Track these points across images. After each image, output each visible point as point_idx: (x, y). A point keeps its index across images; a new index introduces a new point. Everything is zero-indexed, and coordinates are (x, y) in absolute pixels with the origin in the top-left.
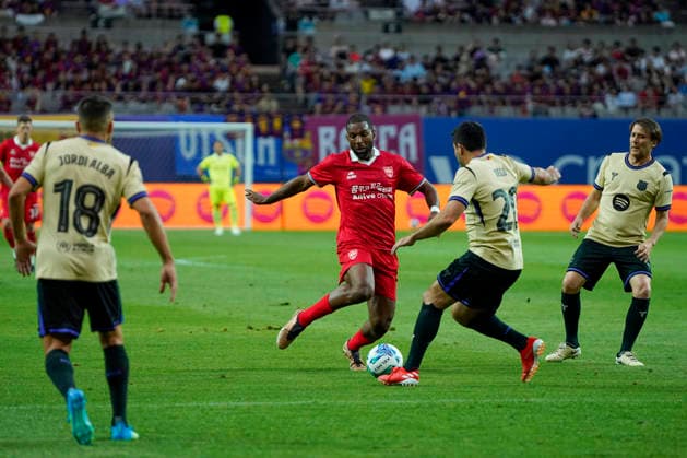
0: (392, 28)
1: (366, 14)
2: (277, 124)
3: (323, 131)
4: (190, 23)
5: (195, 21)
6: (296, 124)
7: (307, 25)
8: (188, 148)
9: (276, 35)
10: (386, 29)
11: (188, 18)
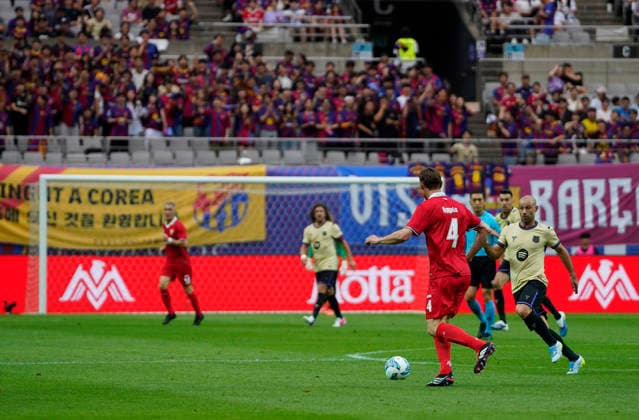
0: (625, 51)
1: (592, 33)
2: (476, 177)
3: (536, 185)
4: (362, 48)
5: (370, 45)
6: (500, 177)
7: (514, 48)
8: (361, 210)
9: (475, 61)
10: (618, 52)
11: (361, 41)
